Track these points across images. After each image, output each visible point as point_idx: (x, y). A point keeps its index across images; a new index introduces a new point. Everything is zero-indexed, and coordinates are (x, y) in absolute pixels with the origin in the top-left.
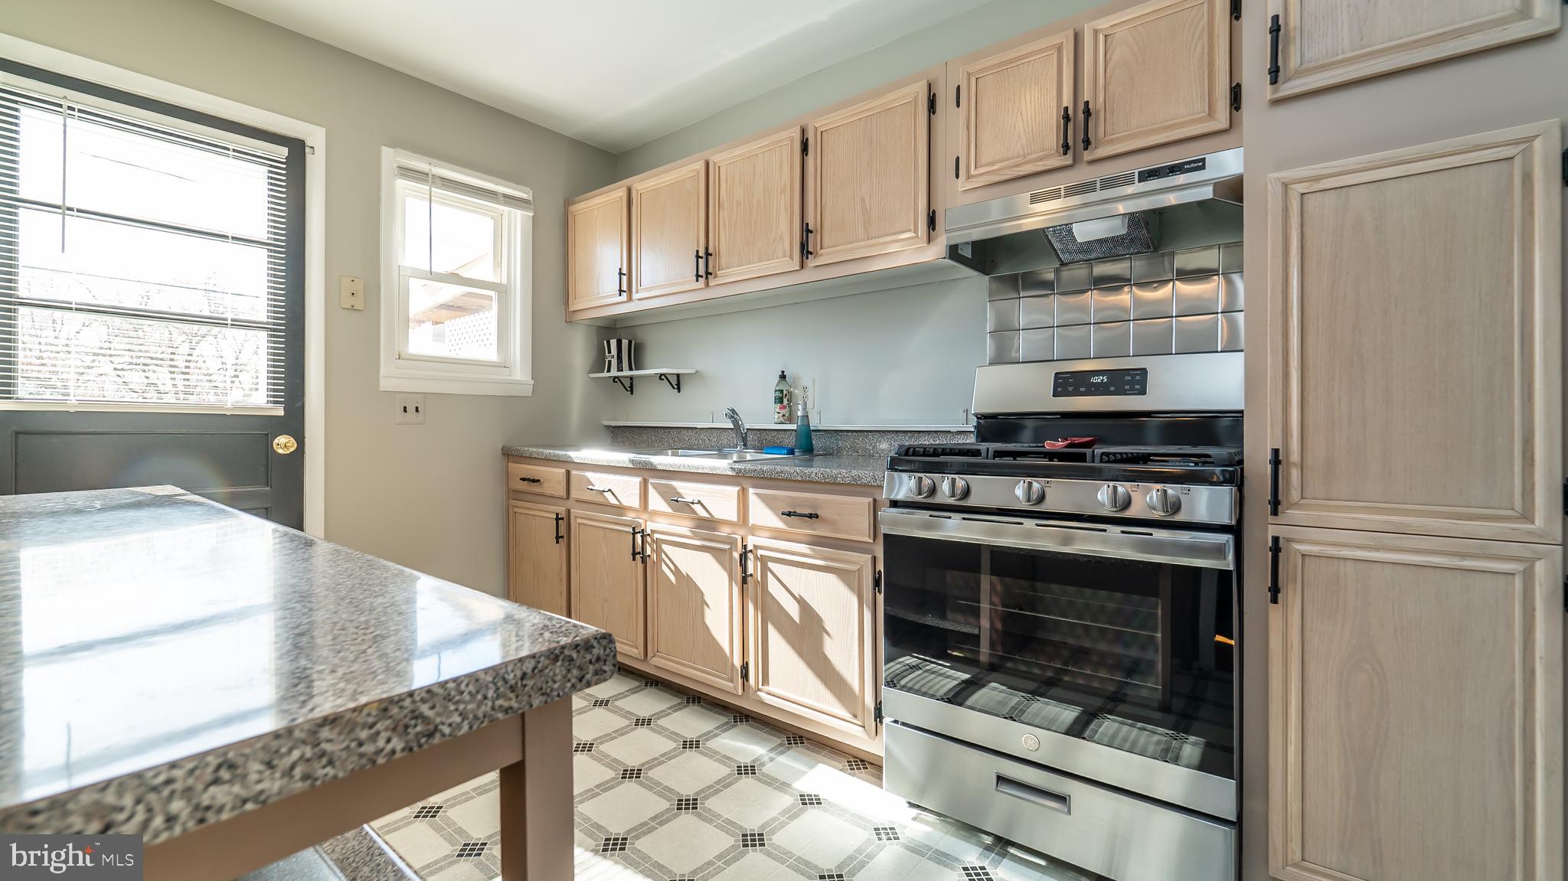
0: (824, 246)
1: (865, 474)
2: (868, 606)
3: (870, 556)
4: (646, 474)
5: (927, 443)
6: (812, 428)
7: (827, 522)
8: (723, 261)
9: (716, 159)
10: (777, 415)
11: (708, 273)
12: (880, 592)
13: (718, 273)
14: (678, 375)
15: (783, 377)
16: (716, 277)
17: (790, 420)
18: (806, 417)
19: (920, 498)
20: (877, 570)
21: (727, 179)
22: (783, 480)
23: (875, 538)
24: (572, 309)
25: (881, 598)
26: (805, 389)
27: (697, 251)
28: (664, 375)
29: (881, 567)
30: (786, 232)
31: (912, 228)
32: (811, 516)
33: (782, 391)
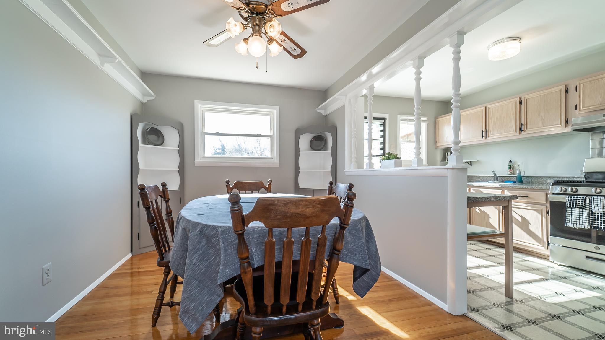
0: (528, 128)
1: (544, 187)
2: (544, 217)
3: (545, 206)
4: (470, 187)
5: (568, 180)
6: (522, 176)
7: (531, 198)
8: (492, 133)
9: (489, 106)
10: (508, 173)
11: (486, 136)
12: (548, 215)
13: (490, 136)
14: (471, 162)
15: (510, 162)
16: (489, 137)
17: (513, 174)
18: (520, 173)
19: (561, 192)
20: (548, 210)
21: (493, 111)
22: (516, 188)
23: (547, 202)
24: (437, 145)
25: (549, 217)
26: (519, 165)
27: (483, 131)
28: (467, 162)
29: (549, 209)
30: (514, 125)
31: (560, 123)
32: (526, 197)
33: (510, 166)
